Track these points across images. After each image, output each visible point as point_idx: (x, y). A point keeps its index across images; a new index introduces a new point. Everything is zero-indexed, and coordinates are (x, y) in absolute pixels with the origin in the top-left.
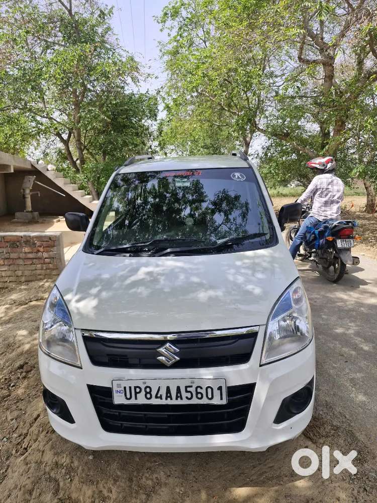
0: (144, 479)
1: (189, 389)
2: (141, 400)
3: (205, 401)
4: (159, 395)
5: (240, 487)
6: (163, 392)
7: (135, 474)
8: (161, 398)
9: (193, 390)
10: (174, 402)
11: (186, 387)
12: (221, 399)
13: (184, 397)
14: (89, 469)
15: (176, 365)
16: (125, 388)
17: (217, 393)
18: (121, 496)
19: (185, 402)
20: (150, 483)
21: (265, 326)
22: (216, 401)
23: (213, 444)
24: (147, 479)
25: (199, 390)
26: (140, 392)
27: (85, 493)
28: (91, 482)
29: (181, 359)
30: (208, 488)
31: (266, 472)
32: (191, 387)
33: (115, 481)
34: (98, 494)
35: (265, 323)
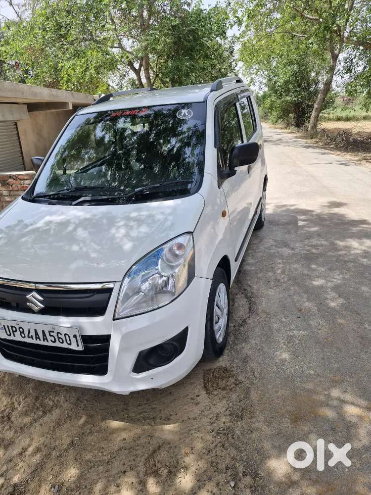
0: (47, 400)
1: (52, 334)
2: (18, 337)
3: (65, 345)
4: (30, 336)
5: (116, 421)
6: (32, 333)
7: (43, 394)
8: (32, 337)
9: (55, 334)
10: (42, 343)
11: (50, 332)
12: (78, 345)
13: (49, 340)
14: (12, 384)
15: (42, 312)
16: (4, 326)
17: (73, 340)
18: (24, 410)
19: (50, 344)
20: (51, 403)
21: (120, 283)
22: (74, 347)
23: (80, 382)
24: (50, 399)
25: (60, 336)
26: (16, 331)
27: (3, 402)
28: (10, 394)
29: (46, 307)
30: (90, 416)
31: (146, 412)
32: (53, 332)
33: (26, 397)
34: (10, 405)
35: (121, 280)
